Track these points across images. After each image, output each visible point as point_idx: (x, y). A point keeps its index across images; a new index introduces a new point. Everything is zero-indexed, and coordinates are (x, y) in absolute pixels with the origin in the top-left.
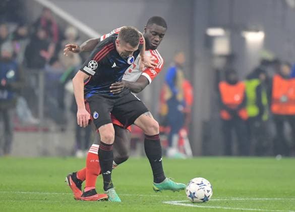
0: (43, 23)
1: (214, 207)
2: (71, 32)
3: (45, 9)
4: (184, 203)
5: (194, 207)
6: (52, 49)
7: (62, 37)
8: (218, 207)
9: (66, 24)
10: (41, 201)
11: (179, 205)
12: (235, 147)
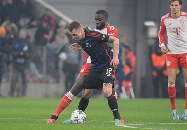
0: (46, 18)
1: (148, 128)
2: (63, 23)
3: (48, 10)
4: (130, 126)
5: (135, 128)
6: (51, 33)
7: (57, 26)
8: (150, 129)
9: (60, 19)
10: (44, 124)
11: (126, 127)
12: (161, 92)
